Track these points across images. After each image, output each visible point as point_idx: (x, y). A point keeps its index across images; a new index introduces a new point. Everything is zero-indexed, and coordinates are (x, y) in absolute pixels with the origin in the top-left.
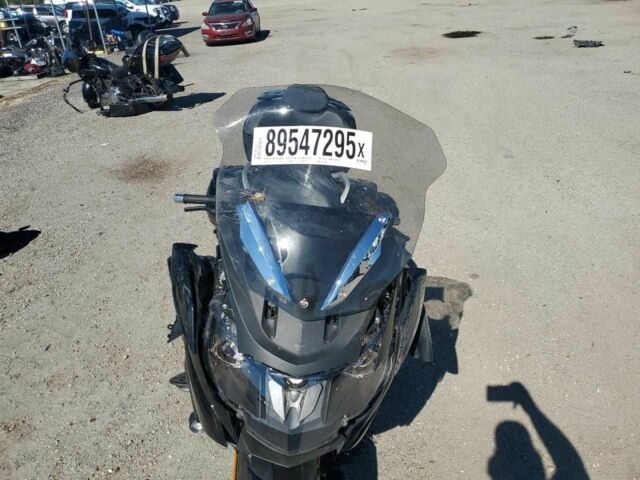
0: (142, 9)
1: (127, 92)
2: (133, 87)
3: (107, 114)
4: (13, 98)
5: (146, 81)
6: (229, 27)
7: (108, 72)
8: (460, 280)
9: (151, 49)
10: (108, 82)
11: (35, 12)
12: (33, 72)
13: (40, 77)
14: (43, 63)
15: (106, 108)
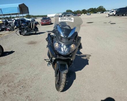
0: (28, 20)
1: (28, 31)
2: (29, 30)
3: (24, 35)
4: (4, 34)
5: (32, 29)
6: (46, 22)
7: (24, 28)
8: (89, 54)
9: (33, 23)
10: (24, 30)
11: (7, 21)
12: (8, 30)
13: (9, 31)
14: (10, 29)
15: (24, 34)
